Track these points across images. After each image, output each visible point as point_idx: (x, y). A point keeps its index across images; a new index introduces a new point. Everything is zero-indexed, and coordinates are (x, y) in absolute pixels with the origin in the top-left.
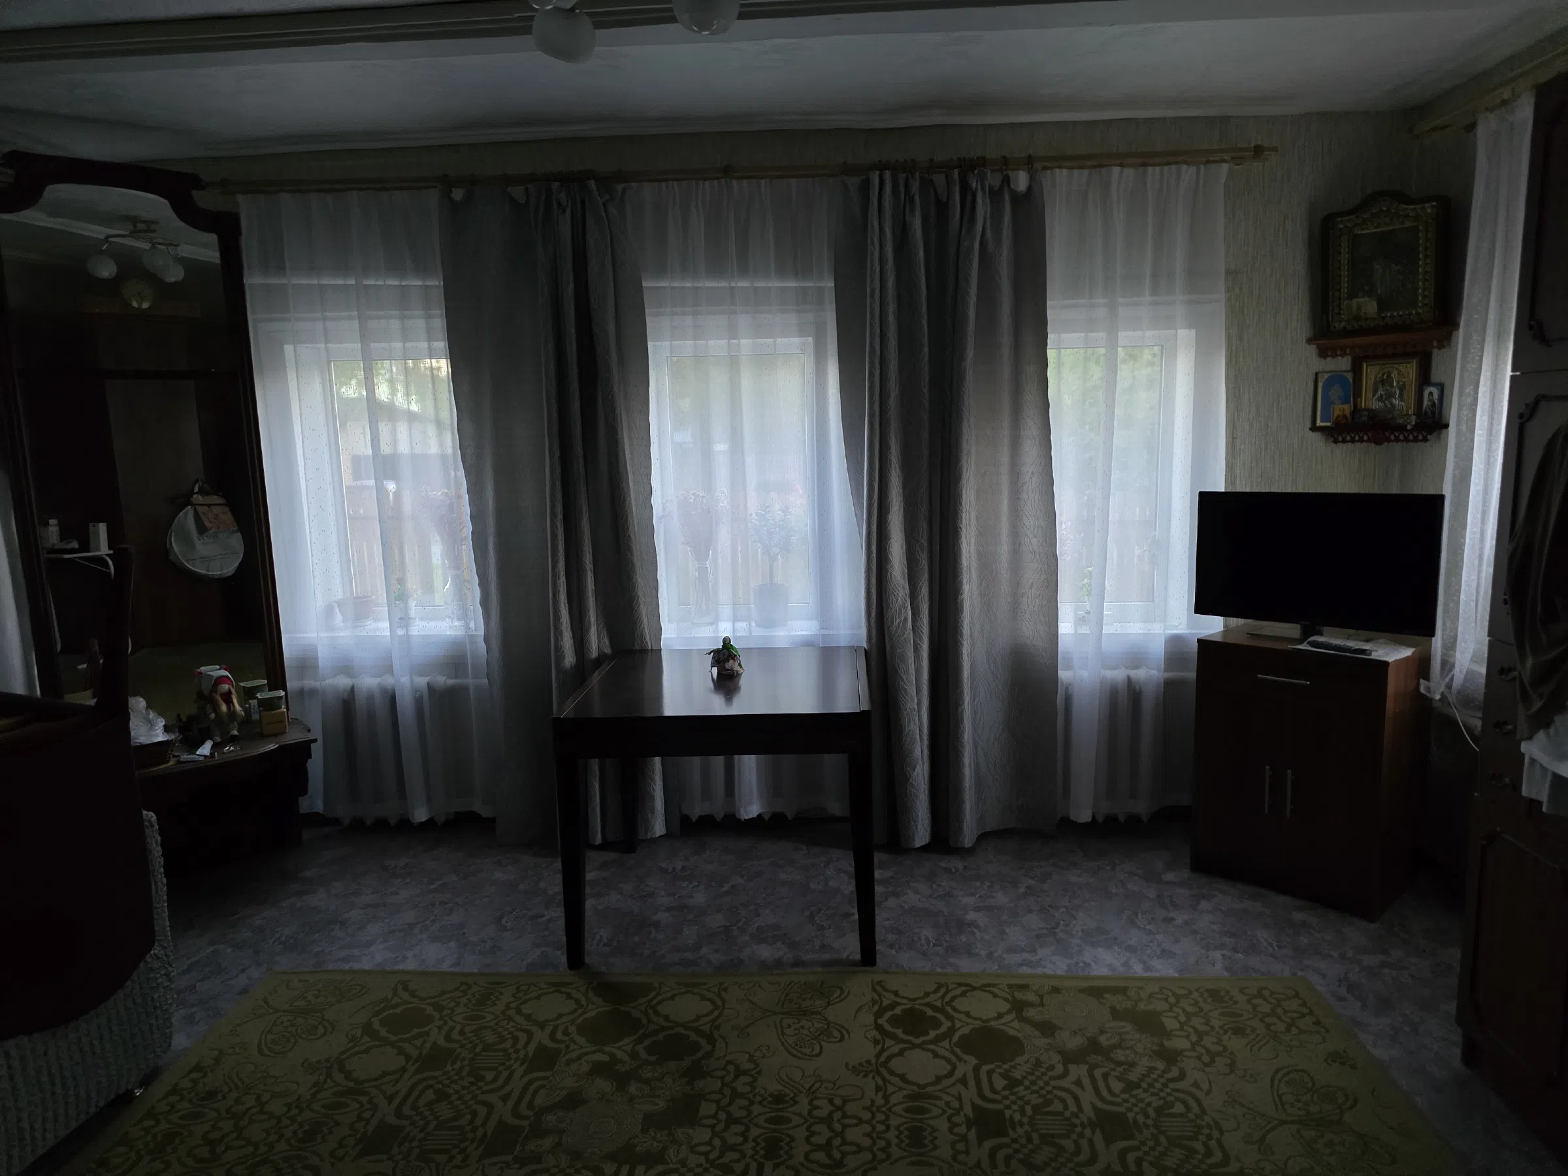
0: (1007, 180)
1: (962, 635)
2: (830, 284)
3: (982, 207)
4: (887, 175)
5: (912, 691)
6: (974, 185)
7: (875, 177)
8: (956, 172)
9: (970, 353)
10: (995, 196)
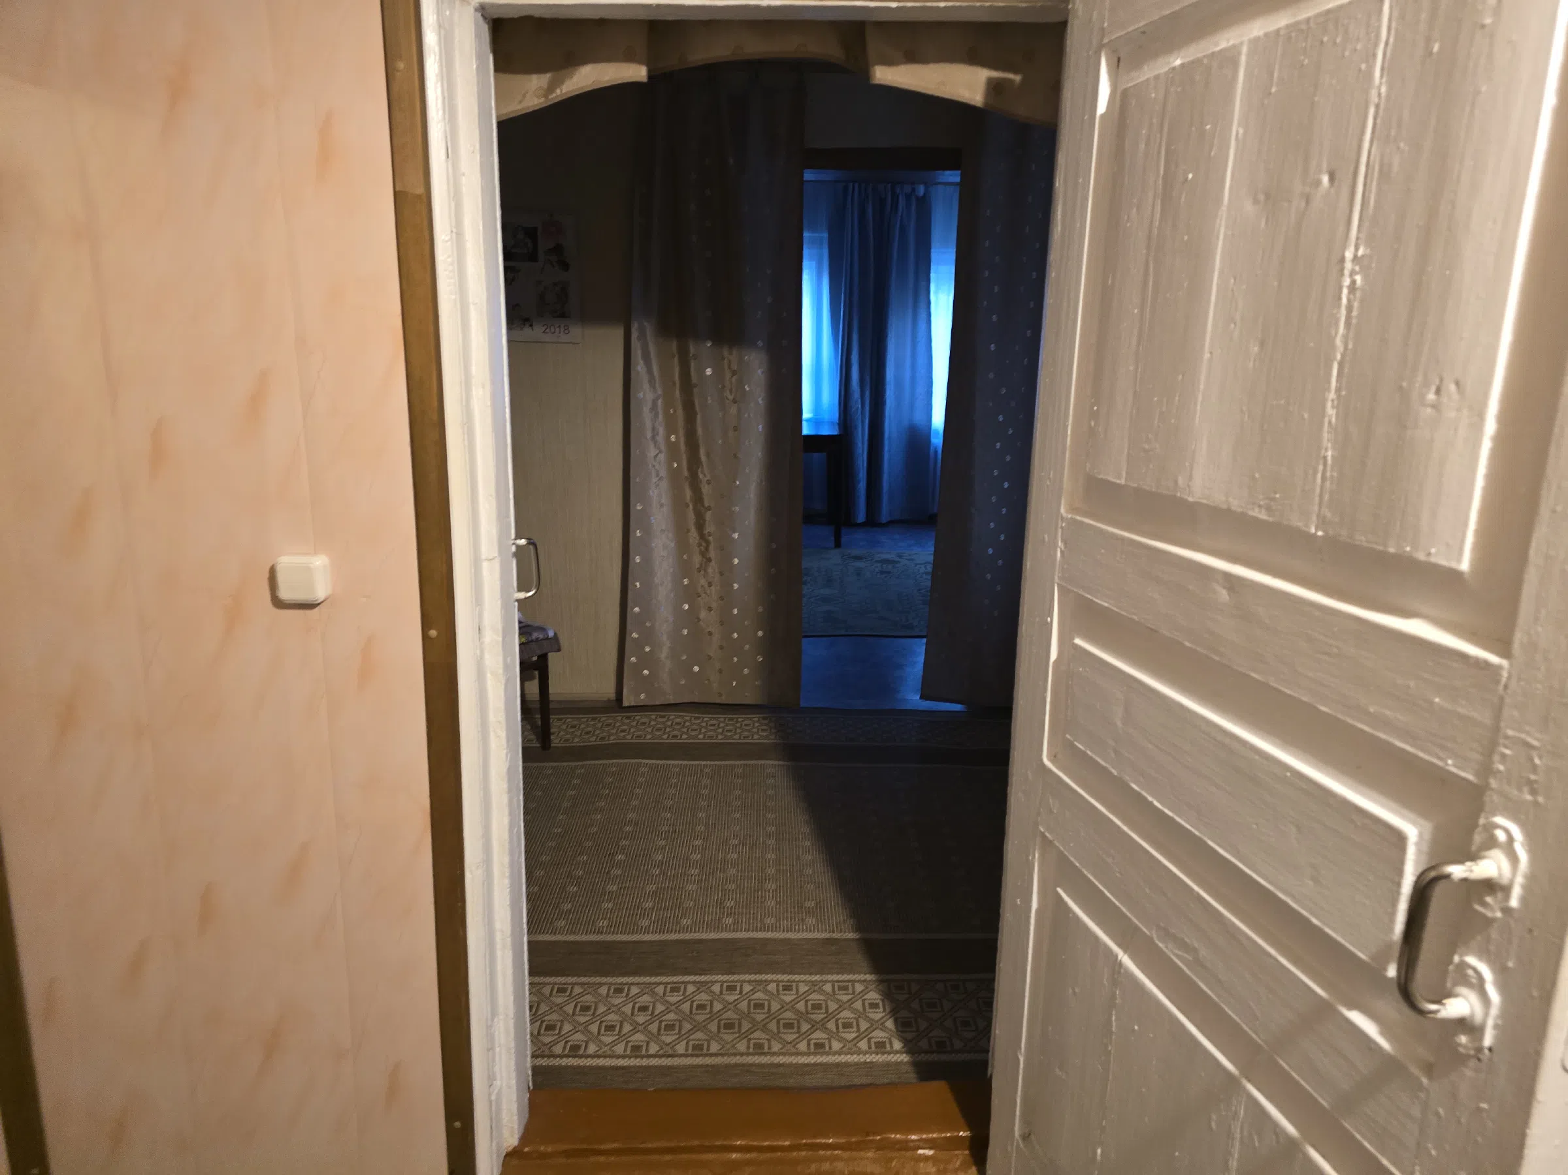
0: (914, 190)
1: (885, 416)
2: (825, 235)
3: (902, 203)
4: (857, 185)
5: (860, 445)
6: (898, 191)
7: (851, 185)
8: (890, 185)
9: (894, 275)
10: (908, 197)
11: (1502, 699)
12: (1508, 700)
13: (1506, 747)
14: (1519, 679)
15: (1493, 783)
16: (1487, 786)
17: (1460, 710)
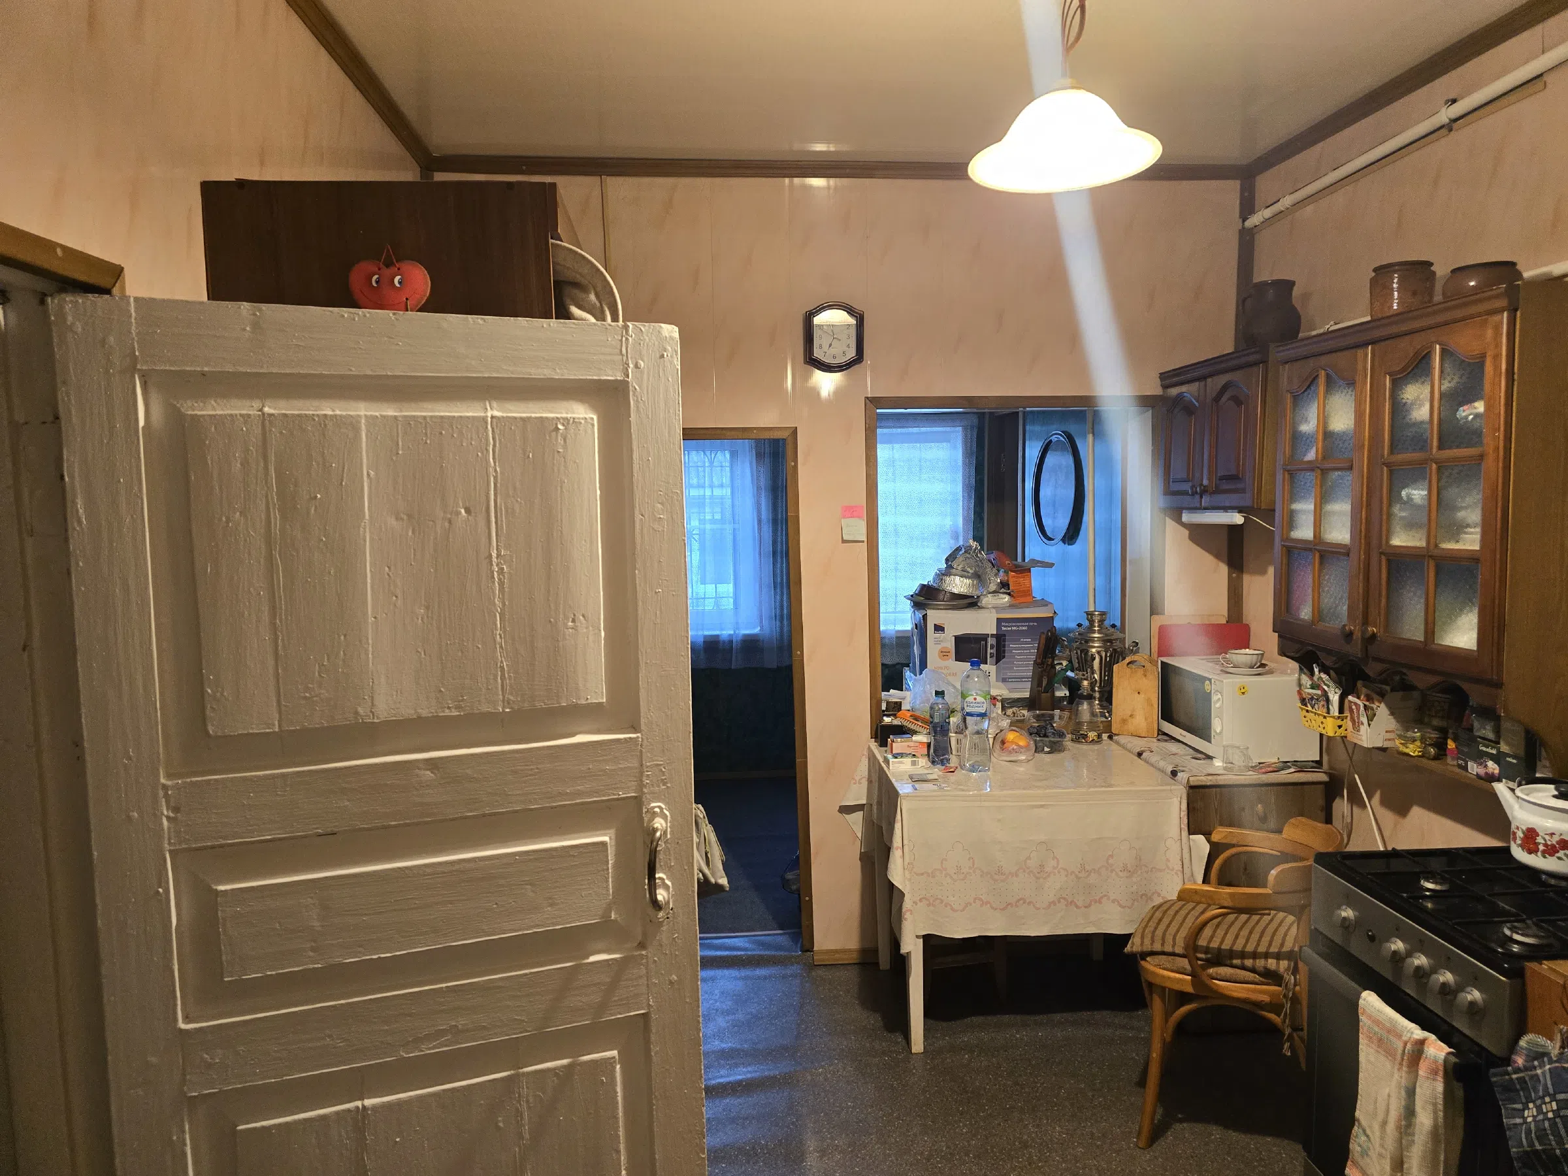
11: (641, 751)
12: (644, 750)
13: (647, 771)
14: (647, 739)
15: (645, 790)
16: (644, 793)
17: (621, 766)
